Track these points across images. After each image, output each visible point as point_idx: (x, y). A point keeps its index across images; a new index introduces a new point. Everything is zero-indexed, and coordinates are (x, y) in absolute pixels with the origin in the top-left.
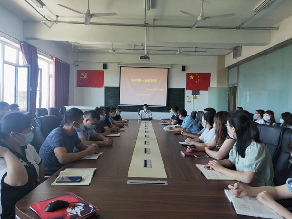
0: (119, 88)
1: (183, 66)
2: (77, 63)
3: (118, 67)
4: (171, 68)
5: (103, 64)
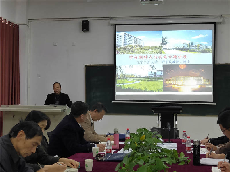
3: (112, 25)
4: (220, 23)
5: (83, 21)
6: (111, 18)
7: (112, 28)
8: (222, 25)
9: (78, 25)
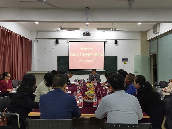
0: (68, 57)
1: (115, 40)
2: (37, 40)
5: (56, 40)
6: (68, 39)
7: (68, 42)
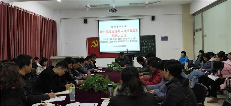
1: (152, 16)
3: (97, 20)
4: (142, 19)
5: (84, 19)
6: (97, 18)
7: (97, 22)
8: (143, 20)
9: (82, 21)
